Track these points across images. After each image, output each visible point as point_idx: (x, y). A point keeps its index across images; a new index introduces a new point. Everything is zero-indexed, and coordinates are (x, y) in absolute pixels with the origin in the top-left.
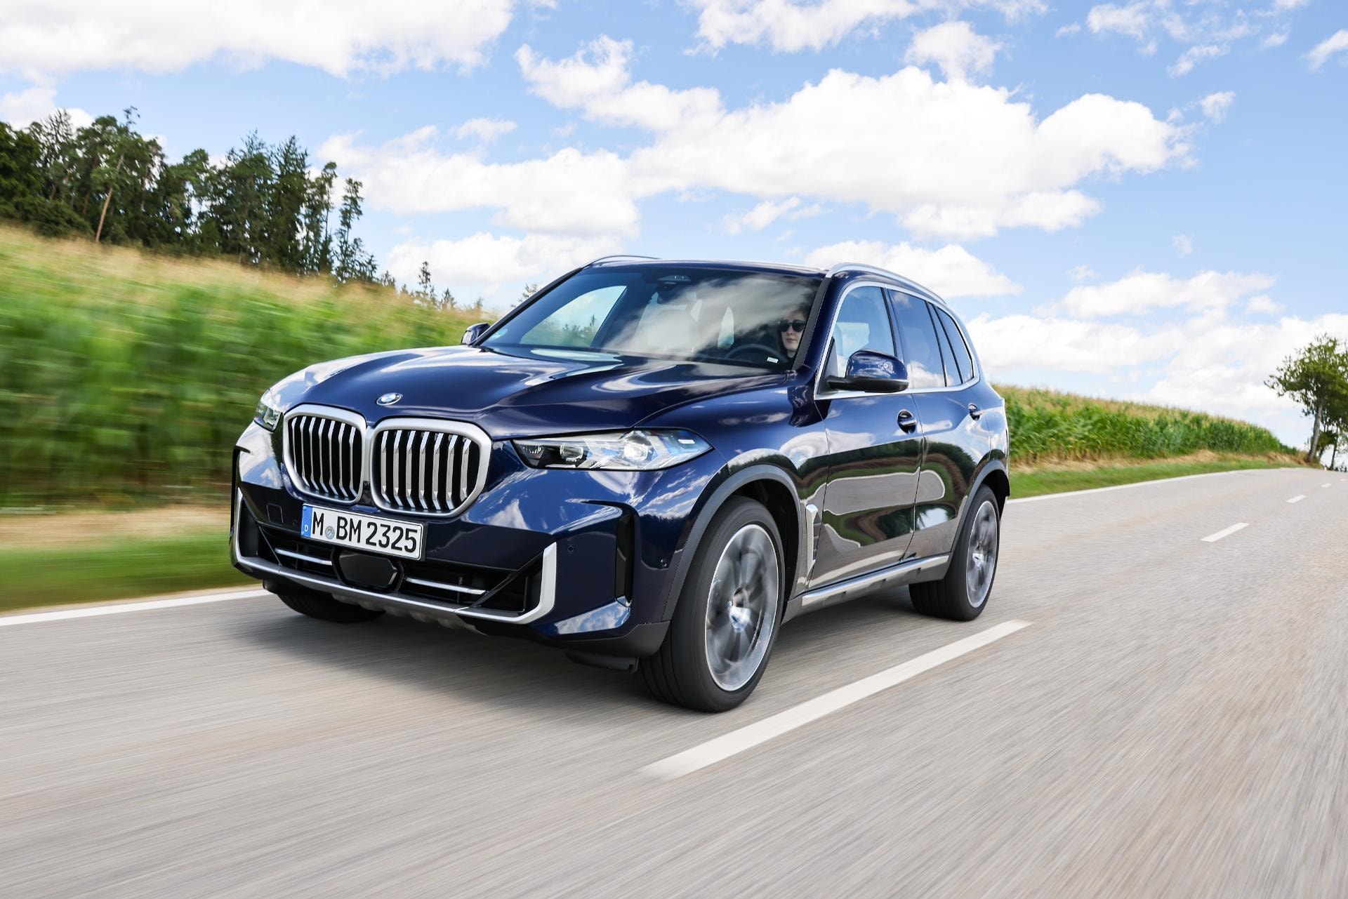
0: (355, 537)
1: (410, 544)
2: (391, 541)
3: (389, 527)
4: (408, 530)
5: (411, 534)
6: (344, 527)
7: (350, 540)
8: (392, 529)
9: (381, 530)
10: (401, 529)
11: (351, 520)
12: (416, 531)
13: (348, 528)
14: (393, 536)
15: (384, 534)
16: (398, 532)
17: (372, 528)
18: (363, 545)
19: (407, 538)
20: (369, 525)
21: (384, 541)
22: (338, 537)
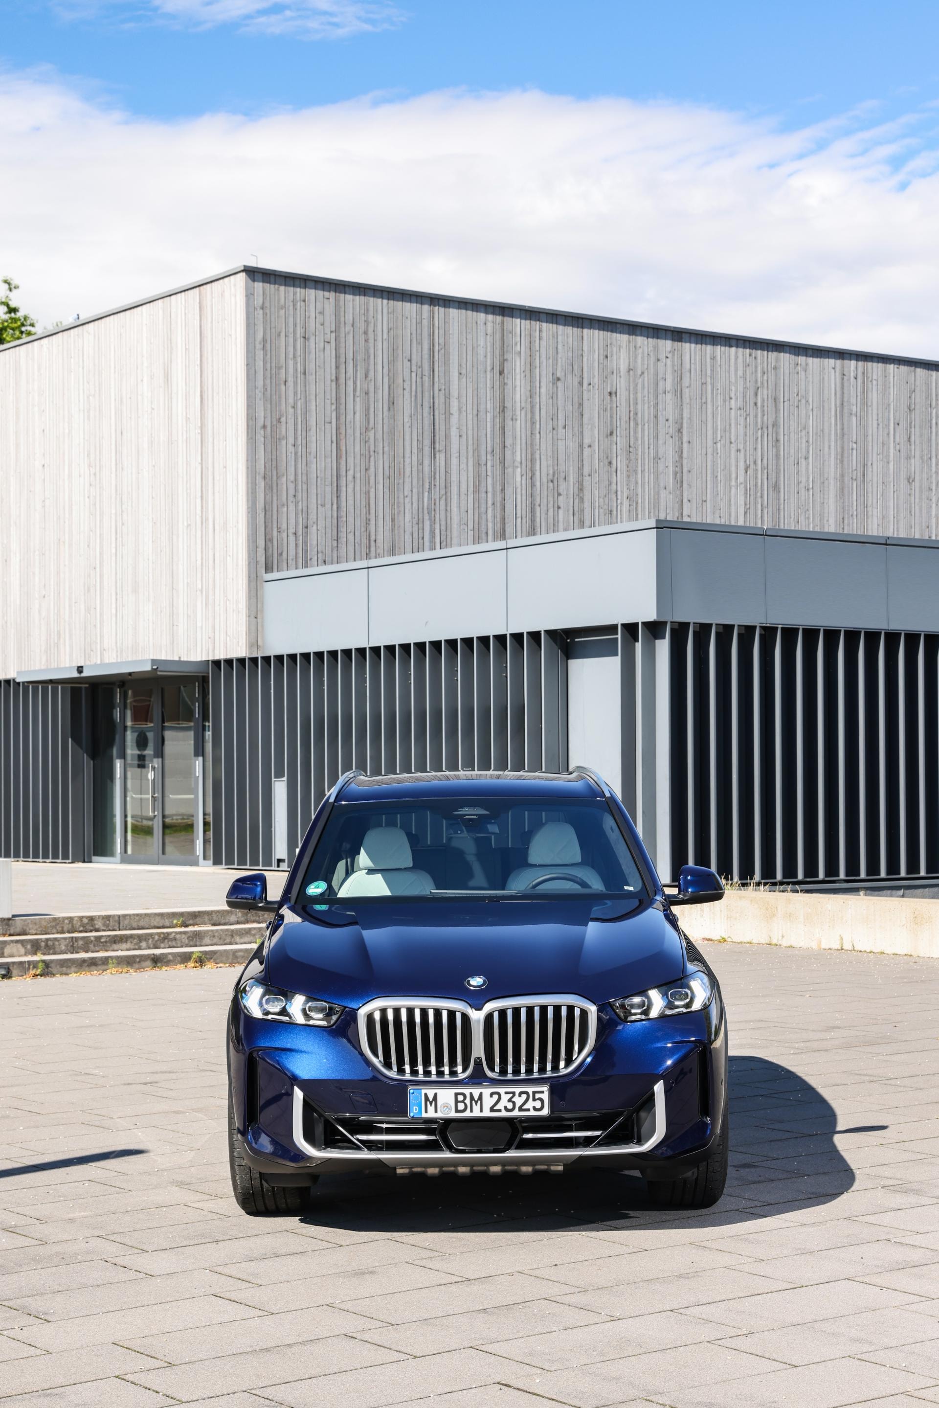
0: (476, 1108)
1: (538, 1104)
2: (517, 1106)
3: (514, 1093)
4: (534, 1093)
5: (537, 1096)
6: (463, 1101)
7: (471, 1111)
8: (517, 1094)
9: (505, 1098)
10: (527, 1093)
11: (471, 1094)
12: (542, 1092)
13: (468, 1101)
14: (519, 1101)
15: (510, 1100)
16: (524, 1096)
17: (496, 1097)
18: (487, 1113)
19: (534, 1100)
20: (492, 1095)
21: (510, 1106)
22: (457, 1111)
